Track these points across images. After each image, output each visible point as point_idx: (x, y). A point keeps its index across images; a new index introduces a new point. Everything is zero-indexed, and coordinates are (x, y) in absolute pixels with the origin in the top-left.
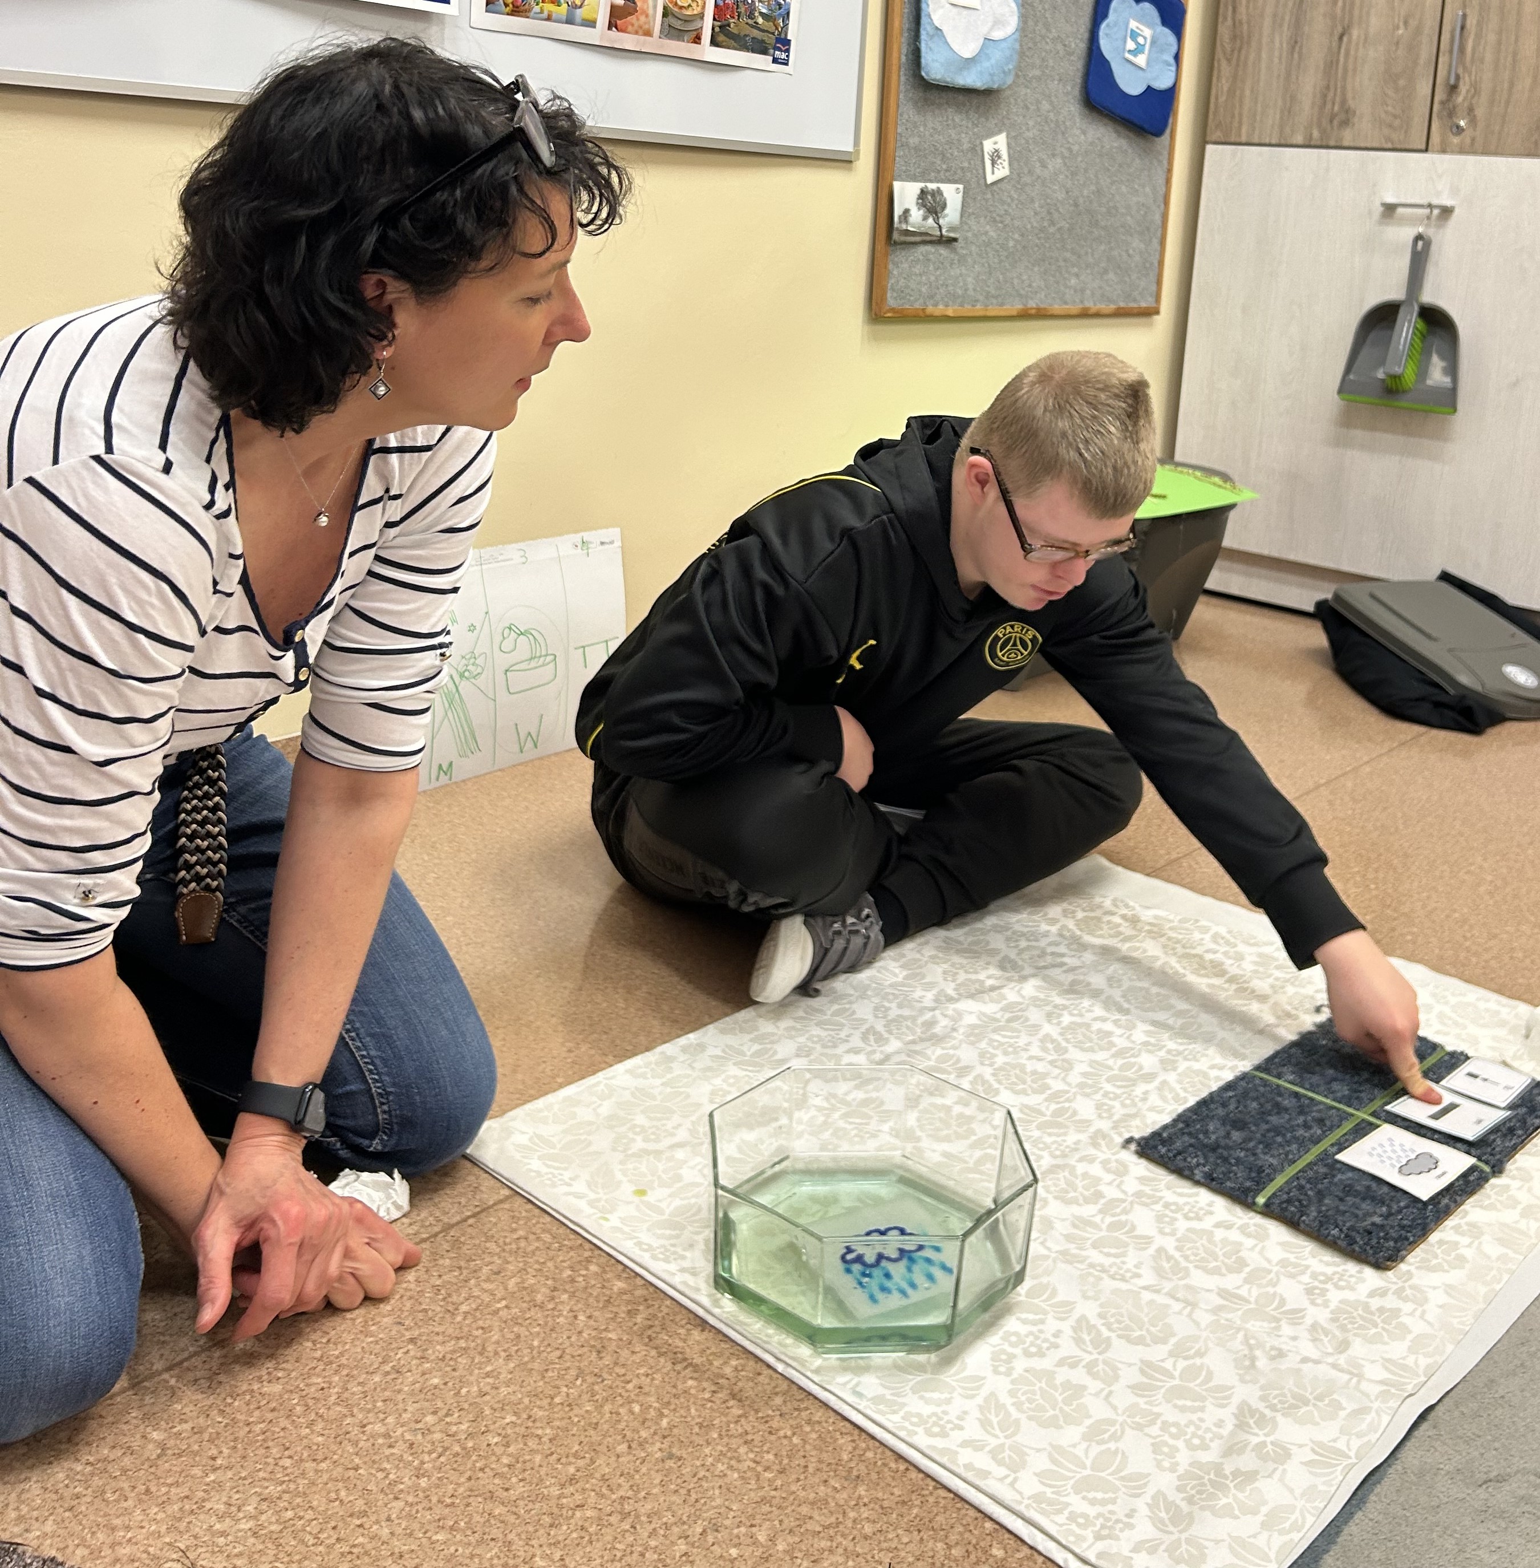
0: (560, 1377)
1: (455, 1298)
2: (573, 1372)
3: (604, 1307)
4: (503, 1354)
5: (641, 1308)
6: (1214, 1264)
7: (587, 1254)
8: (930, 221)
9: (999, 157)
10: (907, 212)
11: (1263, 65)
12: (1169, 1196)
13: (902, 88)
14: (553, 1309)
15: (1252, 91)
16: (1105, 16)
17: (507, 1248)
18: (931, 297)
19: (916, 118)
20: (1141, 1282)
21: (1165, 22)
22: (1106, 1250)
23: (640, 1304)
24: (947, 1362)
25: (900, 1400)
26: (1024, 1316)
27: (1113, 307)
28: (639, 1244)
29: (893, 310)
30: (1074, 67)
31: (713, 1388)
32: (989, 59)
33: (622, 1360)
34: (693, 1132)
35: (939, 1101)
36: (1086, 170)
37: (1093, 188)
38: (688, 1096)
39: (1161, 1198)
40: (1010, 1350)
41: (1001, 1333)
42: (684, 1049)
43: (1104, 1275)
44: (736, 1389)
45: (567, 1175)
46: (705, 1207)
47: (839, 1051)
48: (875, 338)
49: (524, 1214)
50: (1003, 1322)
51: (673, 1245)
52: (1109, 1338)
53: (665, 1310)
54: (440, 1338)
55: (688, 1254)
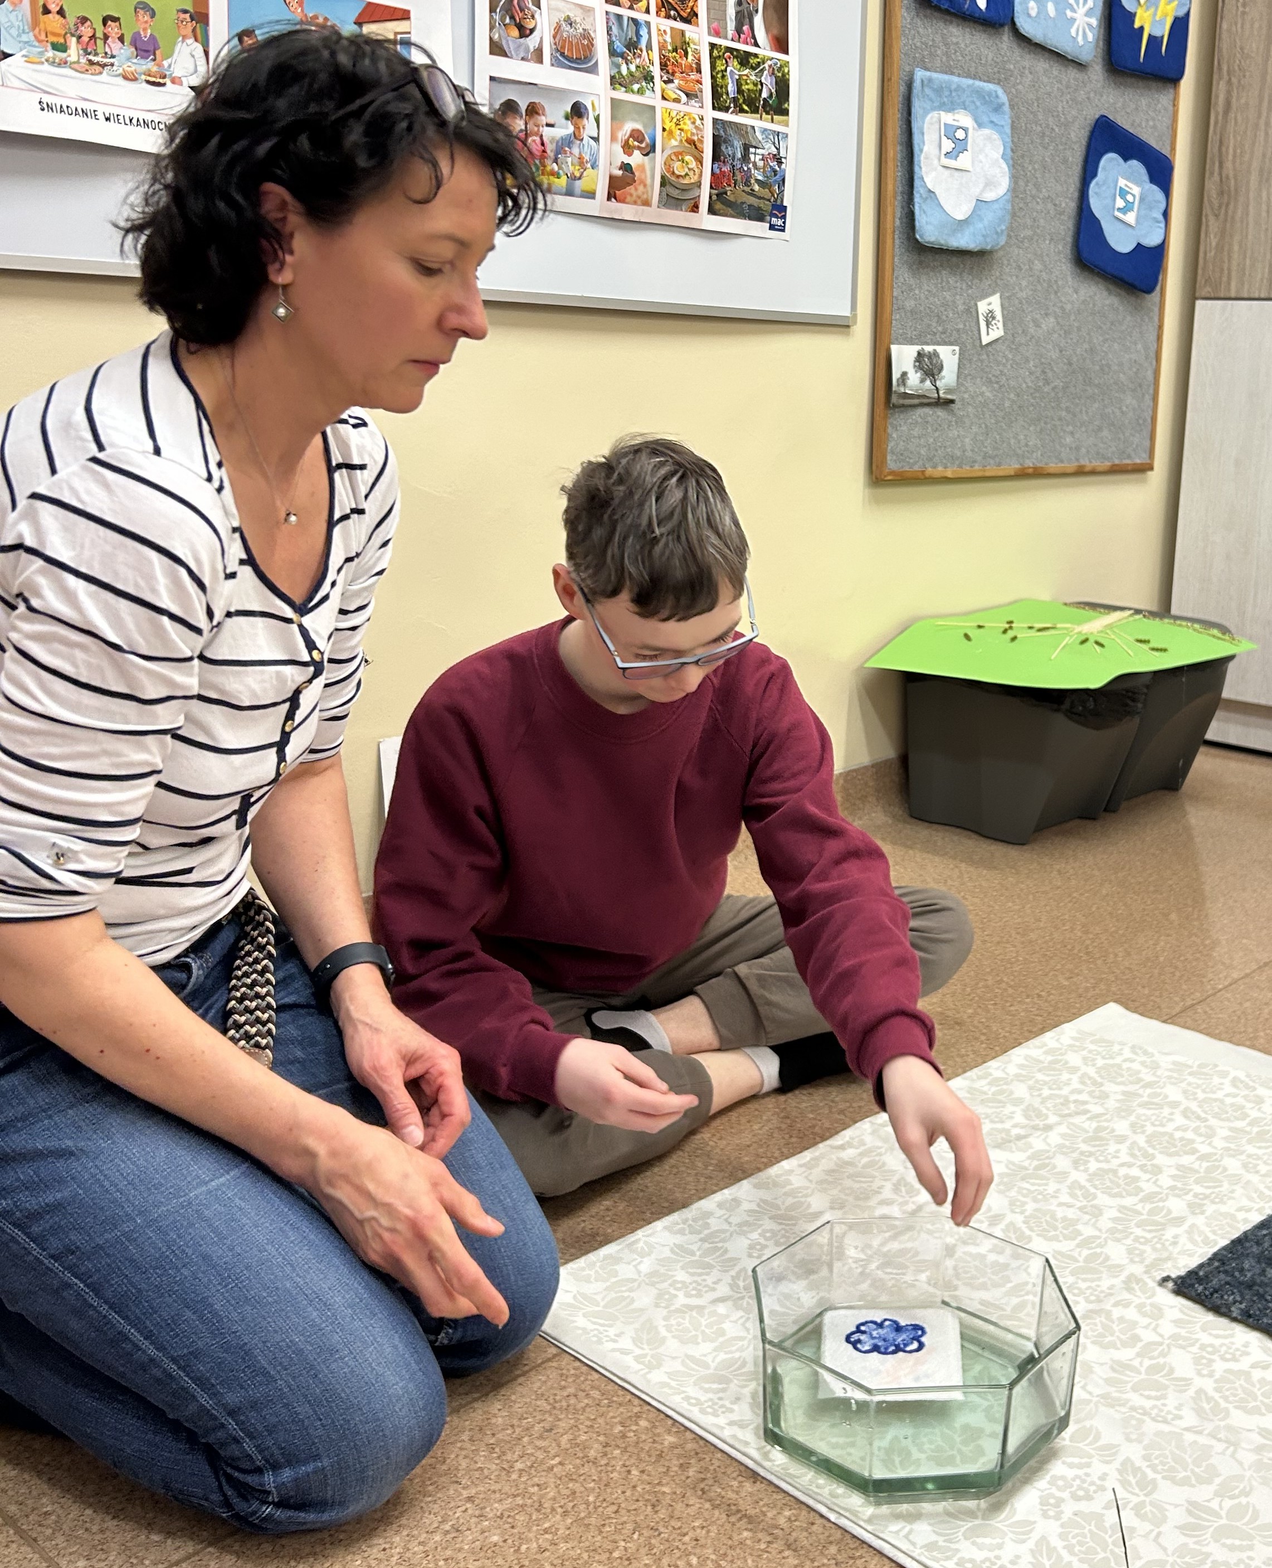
0: (617, 1531)
1: (509, 1456)
2: (630, 1526)
3: (657, 1461)
4: (560, 1510)
5: (693, 1461)
6: (1253, 1404)
7: (637, 1409)
8: (928, 383)
9: (994, 318)
10: (904, 374)
11: (1251, 219)
12: (1205, 1338)
13: (897, 250)
14: (607, 1465)
15: (1240, 246)
16: (1094, 175)
17: (557, 1405)
18: (930, 459)
19: (912, 281)
20: (1183, 1423)
21: (1153, 180)
22: (1146, 1393)
23: (690, 1457)
24: (997, 1508)
25: (953, 1546)
26: (1069, 1460)
27: (1108, 464)
28: (687, 1398)
29: (892, 473)
30: (1065, 227)
31: (769, 1539)
32: (981, 220)
33: (677, 1514)
34: (733, 1286)
35: (972, 1249)
36: (1079, 329)
37: (1086, 346)
38: (726, 1251)
39: (1197, 1340)
40: (1058, 1494)
41: (1048, 1477)
42: (720, 1205)
43: (1145, 1418)
44: (791, 1539)
45: (612, 1332)
46: (750, 1360)
47: (872, 1203)
48: (876, 501)
49: (572, 1372)
50: (1049, 1466)
51: (720, 1399)
52: (1154, 1481)
53: (717, 1463)
54: (498, 1495)
55: (735, 1407)
